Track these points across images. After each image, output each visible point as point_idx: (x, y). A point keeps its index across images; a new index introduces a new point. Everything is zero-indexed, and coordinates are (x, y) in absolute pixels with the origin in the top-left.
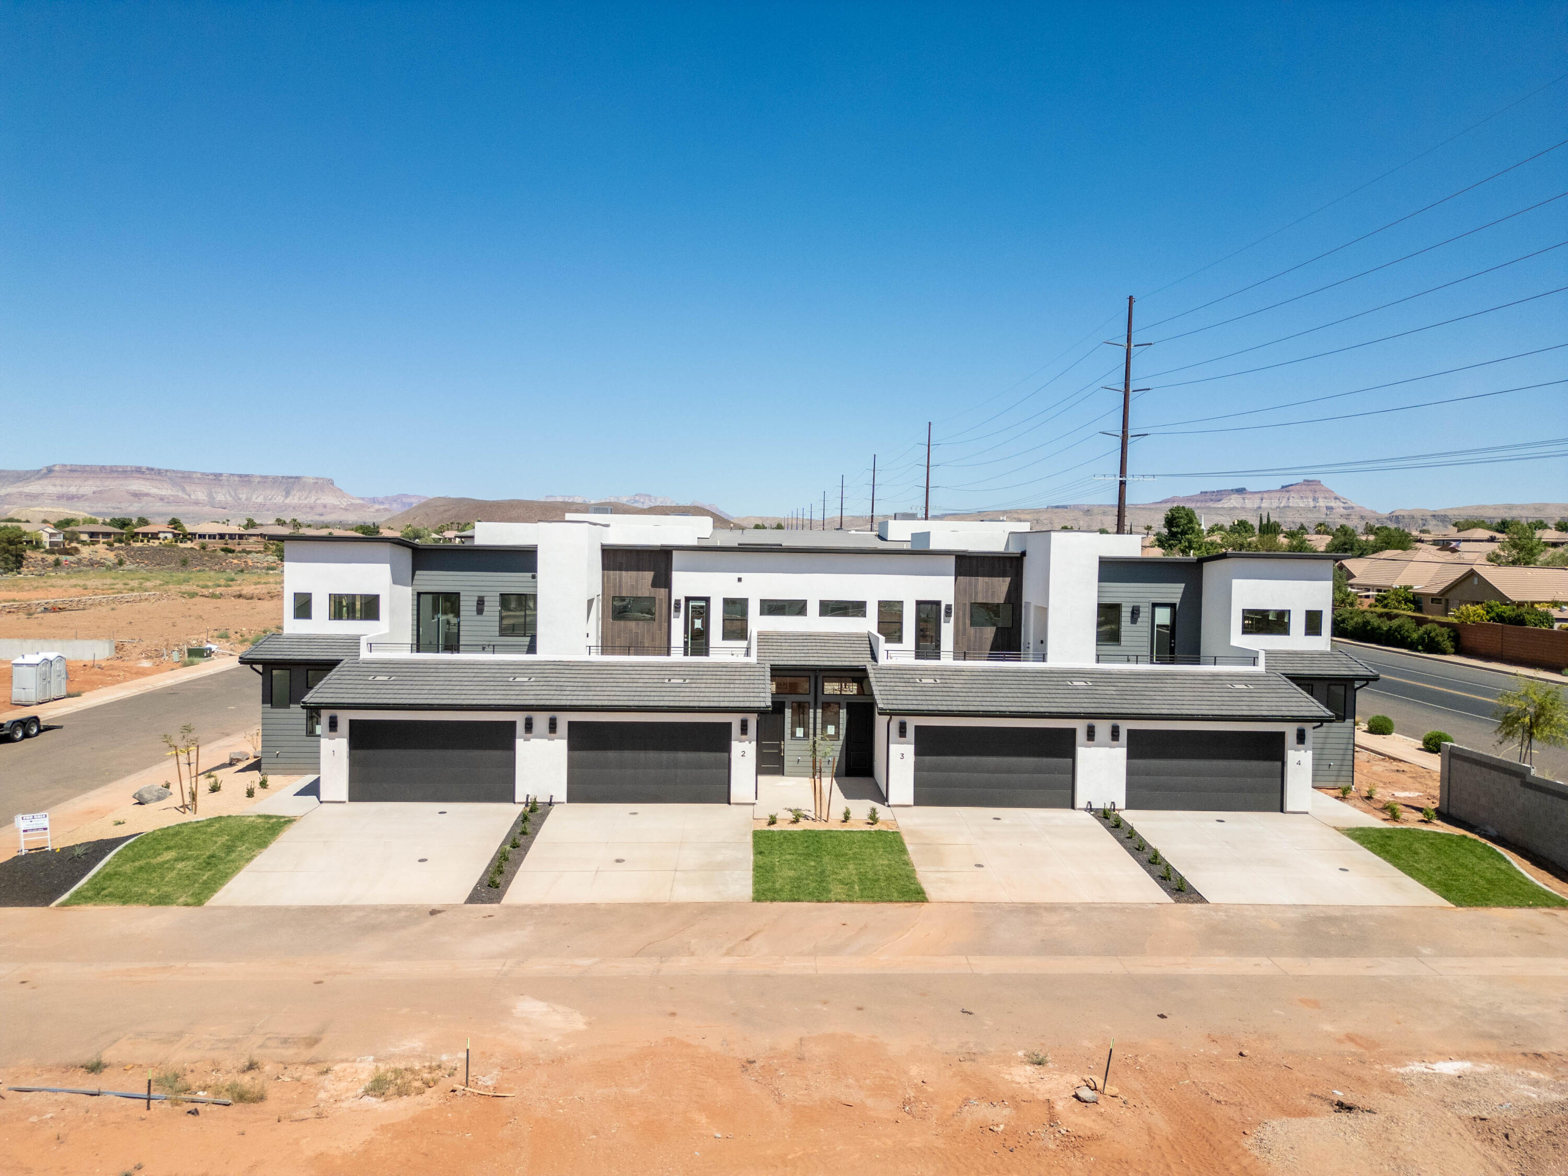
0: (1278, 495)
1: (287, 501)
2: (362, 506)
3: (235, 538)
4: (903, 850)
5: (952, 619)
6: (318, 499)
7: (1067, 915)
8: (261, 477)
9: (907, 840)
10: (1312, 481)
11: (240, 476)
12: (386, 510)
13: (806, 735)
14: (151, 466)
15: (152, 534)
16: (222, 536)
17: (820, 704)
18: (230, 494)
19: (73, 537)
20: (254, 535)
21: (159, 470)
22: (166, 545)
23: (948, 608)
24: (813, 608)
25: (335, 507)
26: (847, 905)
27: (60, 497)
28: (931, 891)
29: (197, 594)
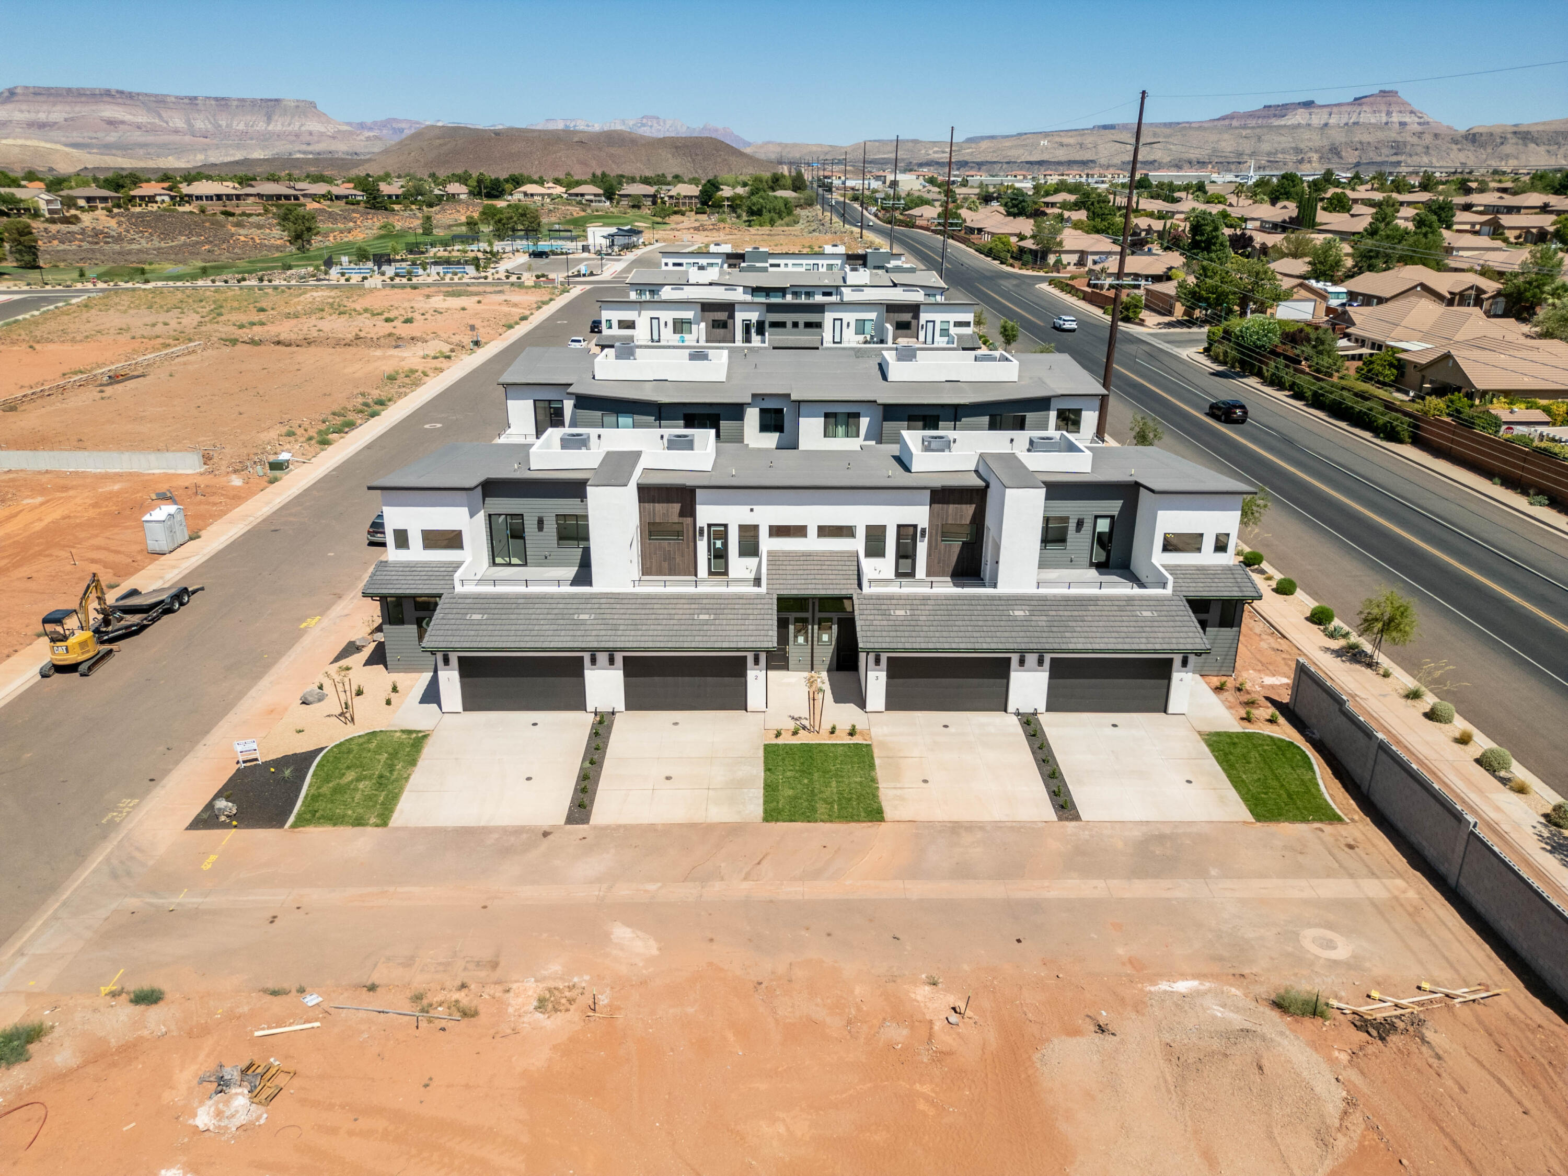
0: (1349, 109)
1: (270, 128)
2: (351, 133)
3: (232, 200)
4: (872, 766)
5: (926, 539)
6: (302, 125)
7: (979, 835)
8: (239, 100)
9: (876, 752)
10: (1389, 92)
11: (216, 99)
12: (376, 137)
13: (806, 640)
14: (120, 88)
15: (149, 197)
16: (219, 197)
17: (816, 620)
18: (209, 120)
19: (70, 202)
20: (251, 195)
21: (130, 93)
22: (165, 210)
23: (923, 530)
24: (812, 532)
25: (322, 134)
26: (828, 825)
27: (31, 125)
28: (889, 813)
29: (237, 340)
